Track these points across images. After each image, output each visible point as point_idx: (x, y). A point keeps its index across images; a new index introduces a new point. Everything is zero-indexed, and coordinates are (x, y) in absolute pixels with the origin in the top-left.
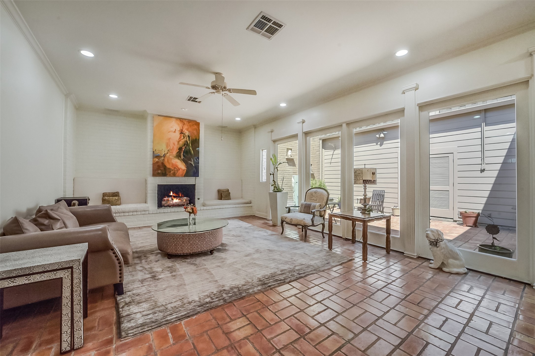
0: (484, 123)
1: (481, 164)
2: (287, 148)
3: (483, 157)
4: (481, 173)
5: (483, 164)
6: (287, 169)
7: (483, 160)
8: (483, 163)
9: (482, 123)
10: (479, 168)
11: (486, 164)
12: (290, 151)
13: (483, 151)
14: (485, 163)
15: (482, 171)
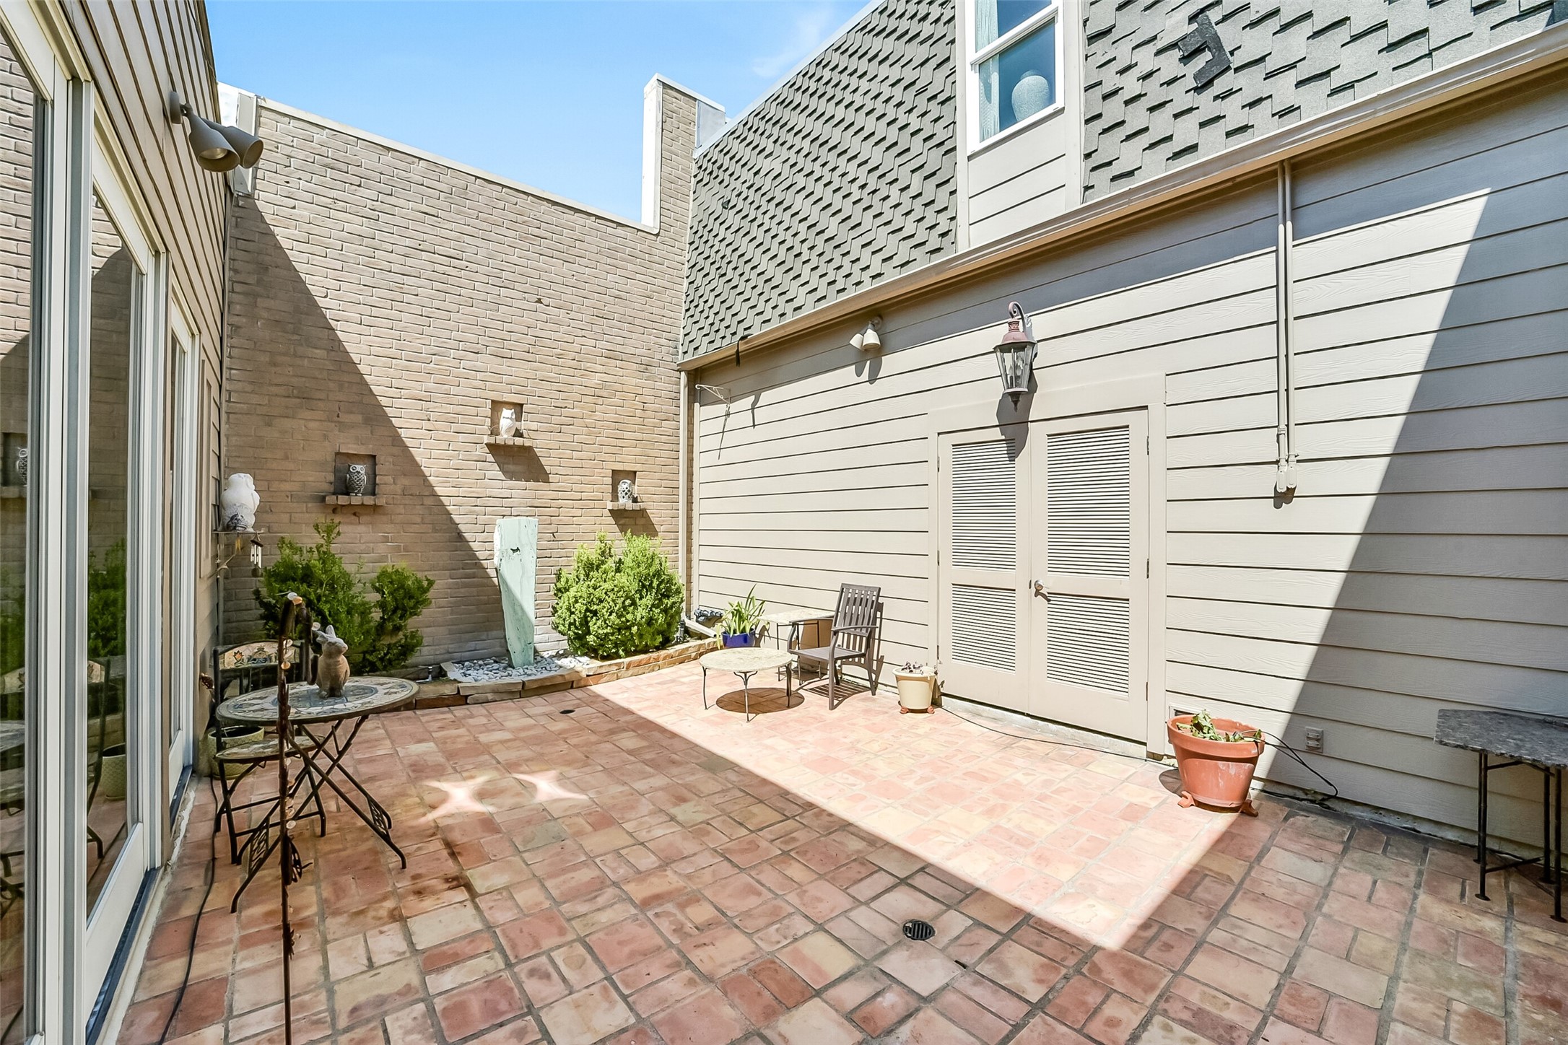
0: (1289, 224)
1: (1277, 462)
2: (493, 402)
3: (1283, 426)
4: (1277, 506)
5: (1283, 462)
6: (496, 492)
7: (1283, 439)
8: (1284, 455)
9: (1281, 227)
10: (1267, 481)
11: (1298, 461)
12: (507, 413)
13: (1284, 392)
14: (1292, 458)
15: (1283, 497)
